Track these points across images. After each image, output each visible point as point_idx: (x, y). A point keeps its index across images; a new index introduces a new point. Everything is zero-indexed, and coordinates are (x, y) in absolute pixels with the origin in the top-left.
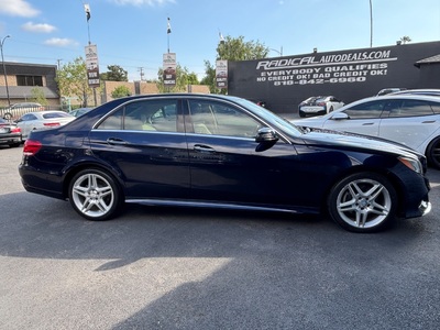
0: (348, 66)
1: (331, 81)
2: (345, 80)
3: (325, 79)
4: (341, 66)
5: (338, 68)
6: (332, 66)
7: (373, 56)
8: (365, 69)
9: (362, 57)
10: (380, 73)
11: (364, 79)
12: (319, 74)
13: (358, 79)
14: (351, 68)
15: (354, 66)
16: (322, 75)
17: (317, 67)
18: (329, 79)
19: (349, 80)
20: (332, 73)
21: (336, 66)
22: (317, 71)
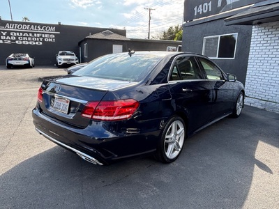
0: (28, 33)
1: (17, 42)
2: (27, 43)
3: (12, 40)
4: (23, 33)
5: (21, 34)
6: (16, 32)
7: (45, 28)
8: (41, 37)
9: (37, 28)
10: (50, 40)
11: (41, 43)
12: (6, 36)
13: (37, 43)
14: (31, 35)
15: (33, 34)
16: (8, 37)
17: (4, 31)
18: (15, 41)
19: (31, 43)
20: (17, 37)
21: (19, 32)
22: (4, 34)
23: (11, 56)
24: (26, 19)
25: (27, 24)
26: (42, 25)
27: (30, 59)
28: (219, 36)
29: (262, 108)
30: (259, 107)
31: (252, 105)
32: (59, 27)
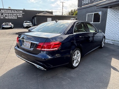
0: (11, 14)
1: (6, 18)
2: (10, 18)
3: (4, 17)
4: (9, 14)
5: (8, 14)
6: (5, 13)
7: (18, 12)
8: (16, 15)
9: (14, 11)
10: (20, 16)
11: (16, 18)
15: (13, 14)
16: (2, 16)
18: (5, 17)
19: (12, 18)
20: (6, 15)
21: (7, 13)
23: (4, 24)
24: (9, 7)
25: (10, 10)
26: (16, 10)
27: (12, 25)
28: (93, 13)
29: (112, 44)
30: (111, 43)
31: (108, 43)
32: (24, 11)
